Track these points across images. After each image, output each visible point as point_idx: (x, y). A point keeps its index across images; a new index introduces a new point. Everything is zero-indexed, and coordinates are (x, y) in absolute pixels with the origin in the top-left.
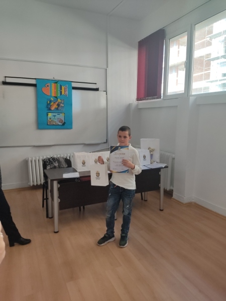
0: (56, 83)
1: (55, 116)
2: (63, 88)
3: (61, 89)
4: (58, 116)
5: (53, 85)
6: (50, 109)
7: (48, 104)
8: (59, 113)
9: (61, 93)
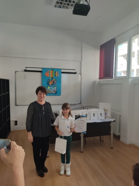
0: (53, 70)
1: (51, 88)
2: (56, 72)
3: (55, 73)
4: (53, 88)
5: (51, 71)
6: (49, 85)
7: (48, 82)
8: (54, 87)
9: (55, 75)
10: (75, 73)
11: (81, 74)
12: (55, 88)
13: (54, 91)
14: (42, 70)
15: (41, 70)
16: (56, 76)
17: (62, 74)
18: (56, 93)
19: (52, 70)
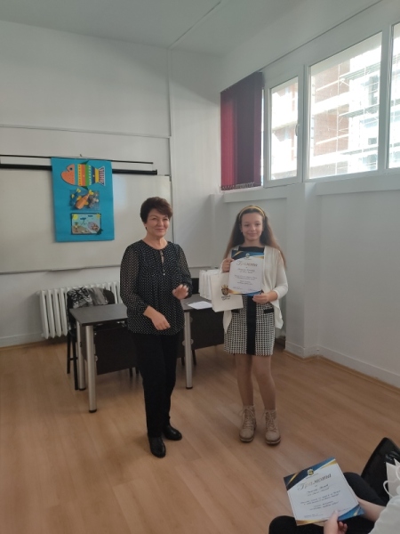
1: (84, 219)
2: (97, 171)
3: (93, 173)
4: (89, 219)
6: (75, 208)
8: (91, 215)
9: (94, 179)
10: (154, 173)
11: (169, 175)
12: (96, 219)
13: (94, 227)
14: (52, 162)
15: (46, 163)
16: (97, 180)
17: (115, 177)
18: (100, 232)
19: (82, 164)
